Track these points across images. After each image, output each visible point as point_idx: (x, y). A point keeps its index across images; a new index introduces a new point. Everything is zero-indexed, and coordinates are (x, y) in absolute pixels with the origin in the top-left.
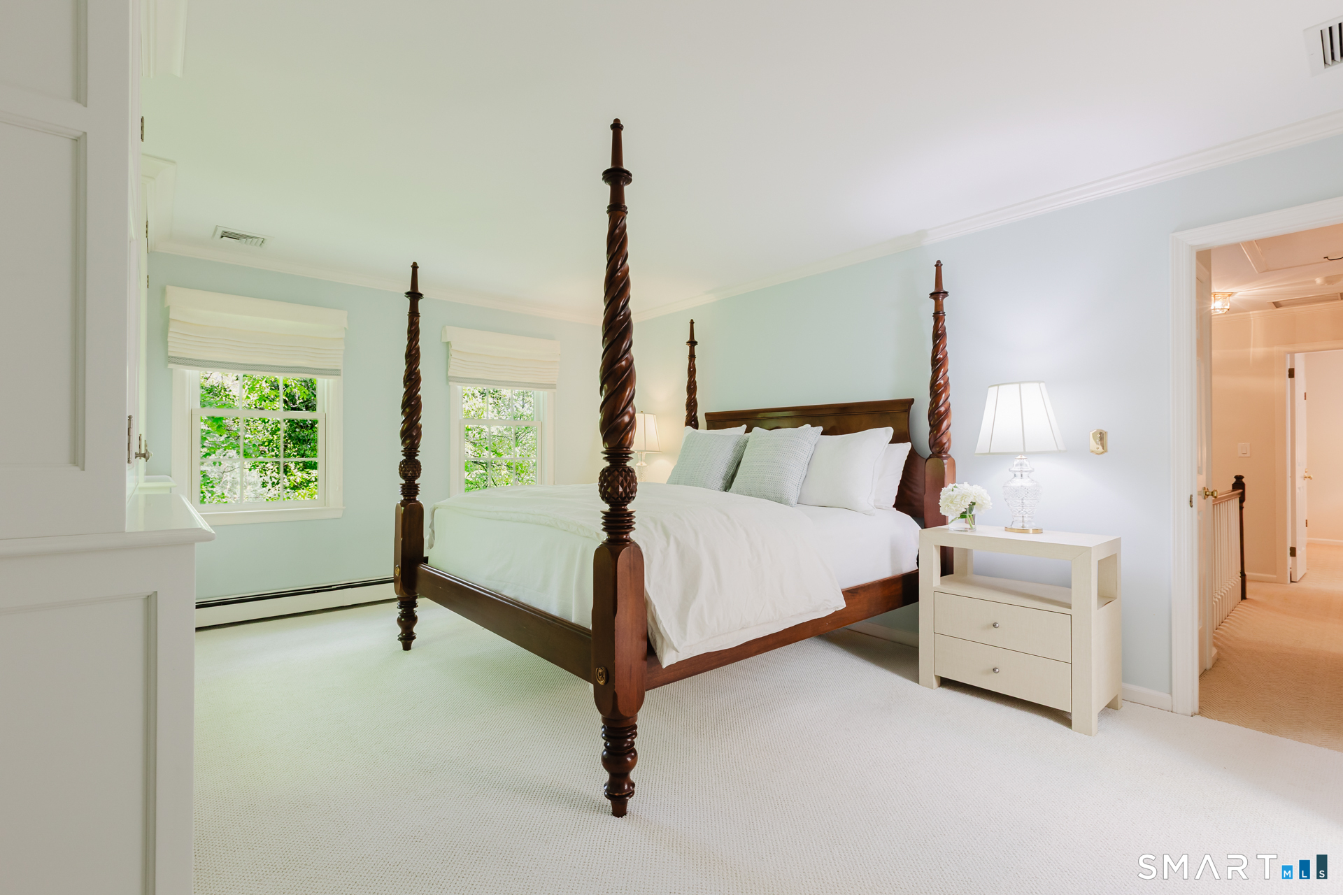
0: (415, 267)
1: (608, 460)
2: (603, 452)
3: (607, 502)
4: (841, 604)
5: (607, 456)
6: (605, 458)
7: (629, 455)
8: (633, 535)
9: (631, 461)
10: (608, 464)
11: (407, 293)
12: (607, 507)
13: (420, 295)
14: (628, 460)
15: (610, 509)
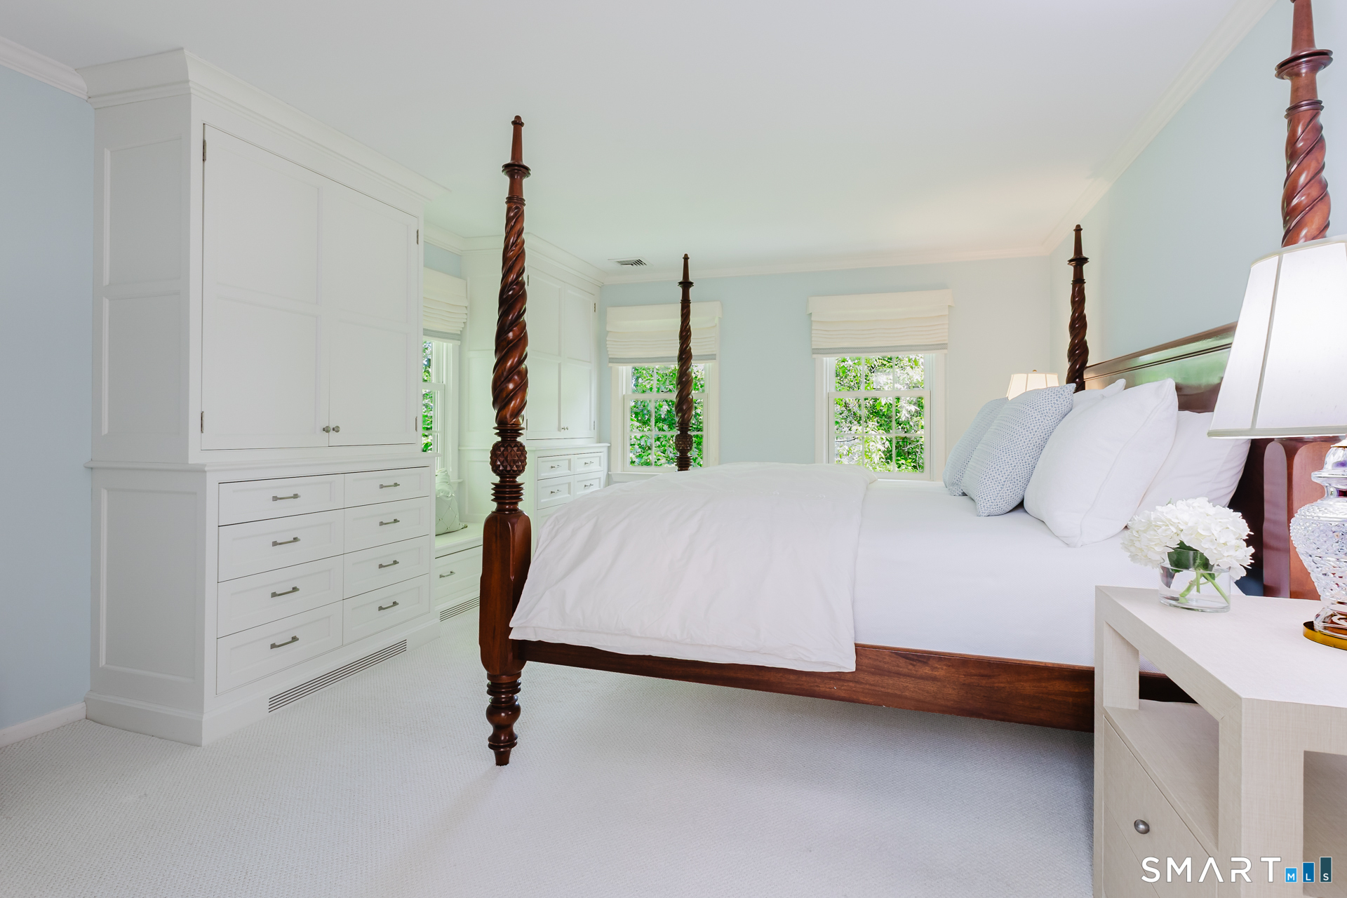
0: (686, 258)
1: (499, 436)
2: (495, 428)
3: (498, 475)
4: (848, 664)
5: (498, 431)
6: (496, 434)
7: (520, 432)
8: (520, 506)
9: (522, 436)
10: (499, 439)
11: (680, 283)
12: (497, 479)
13: (691, 284)
14: (519, 436)
15: (500, 481)
